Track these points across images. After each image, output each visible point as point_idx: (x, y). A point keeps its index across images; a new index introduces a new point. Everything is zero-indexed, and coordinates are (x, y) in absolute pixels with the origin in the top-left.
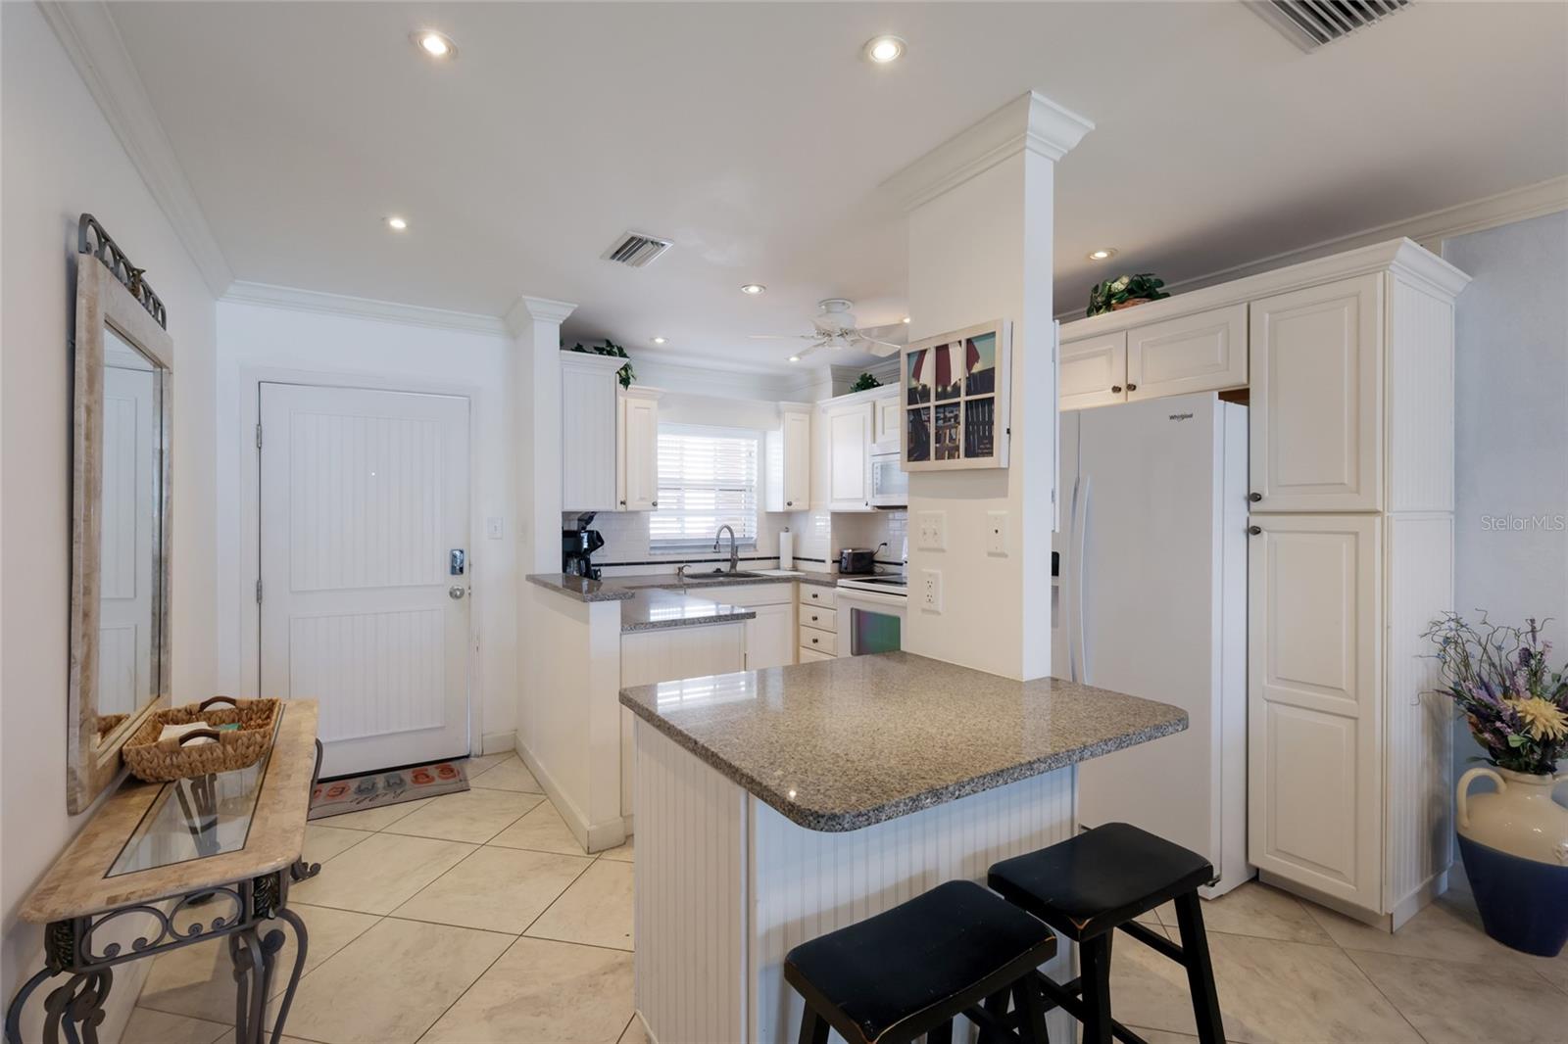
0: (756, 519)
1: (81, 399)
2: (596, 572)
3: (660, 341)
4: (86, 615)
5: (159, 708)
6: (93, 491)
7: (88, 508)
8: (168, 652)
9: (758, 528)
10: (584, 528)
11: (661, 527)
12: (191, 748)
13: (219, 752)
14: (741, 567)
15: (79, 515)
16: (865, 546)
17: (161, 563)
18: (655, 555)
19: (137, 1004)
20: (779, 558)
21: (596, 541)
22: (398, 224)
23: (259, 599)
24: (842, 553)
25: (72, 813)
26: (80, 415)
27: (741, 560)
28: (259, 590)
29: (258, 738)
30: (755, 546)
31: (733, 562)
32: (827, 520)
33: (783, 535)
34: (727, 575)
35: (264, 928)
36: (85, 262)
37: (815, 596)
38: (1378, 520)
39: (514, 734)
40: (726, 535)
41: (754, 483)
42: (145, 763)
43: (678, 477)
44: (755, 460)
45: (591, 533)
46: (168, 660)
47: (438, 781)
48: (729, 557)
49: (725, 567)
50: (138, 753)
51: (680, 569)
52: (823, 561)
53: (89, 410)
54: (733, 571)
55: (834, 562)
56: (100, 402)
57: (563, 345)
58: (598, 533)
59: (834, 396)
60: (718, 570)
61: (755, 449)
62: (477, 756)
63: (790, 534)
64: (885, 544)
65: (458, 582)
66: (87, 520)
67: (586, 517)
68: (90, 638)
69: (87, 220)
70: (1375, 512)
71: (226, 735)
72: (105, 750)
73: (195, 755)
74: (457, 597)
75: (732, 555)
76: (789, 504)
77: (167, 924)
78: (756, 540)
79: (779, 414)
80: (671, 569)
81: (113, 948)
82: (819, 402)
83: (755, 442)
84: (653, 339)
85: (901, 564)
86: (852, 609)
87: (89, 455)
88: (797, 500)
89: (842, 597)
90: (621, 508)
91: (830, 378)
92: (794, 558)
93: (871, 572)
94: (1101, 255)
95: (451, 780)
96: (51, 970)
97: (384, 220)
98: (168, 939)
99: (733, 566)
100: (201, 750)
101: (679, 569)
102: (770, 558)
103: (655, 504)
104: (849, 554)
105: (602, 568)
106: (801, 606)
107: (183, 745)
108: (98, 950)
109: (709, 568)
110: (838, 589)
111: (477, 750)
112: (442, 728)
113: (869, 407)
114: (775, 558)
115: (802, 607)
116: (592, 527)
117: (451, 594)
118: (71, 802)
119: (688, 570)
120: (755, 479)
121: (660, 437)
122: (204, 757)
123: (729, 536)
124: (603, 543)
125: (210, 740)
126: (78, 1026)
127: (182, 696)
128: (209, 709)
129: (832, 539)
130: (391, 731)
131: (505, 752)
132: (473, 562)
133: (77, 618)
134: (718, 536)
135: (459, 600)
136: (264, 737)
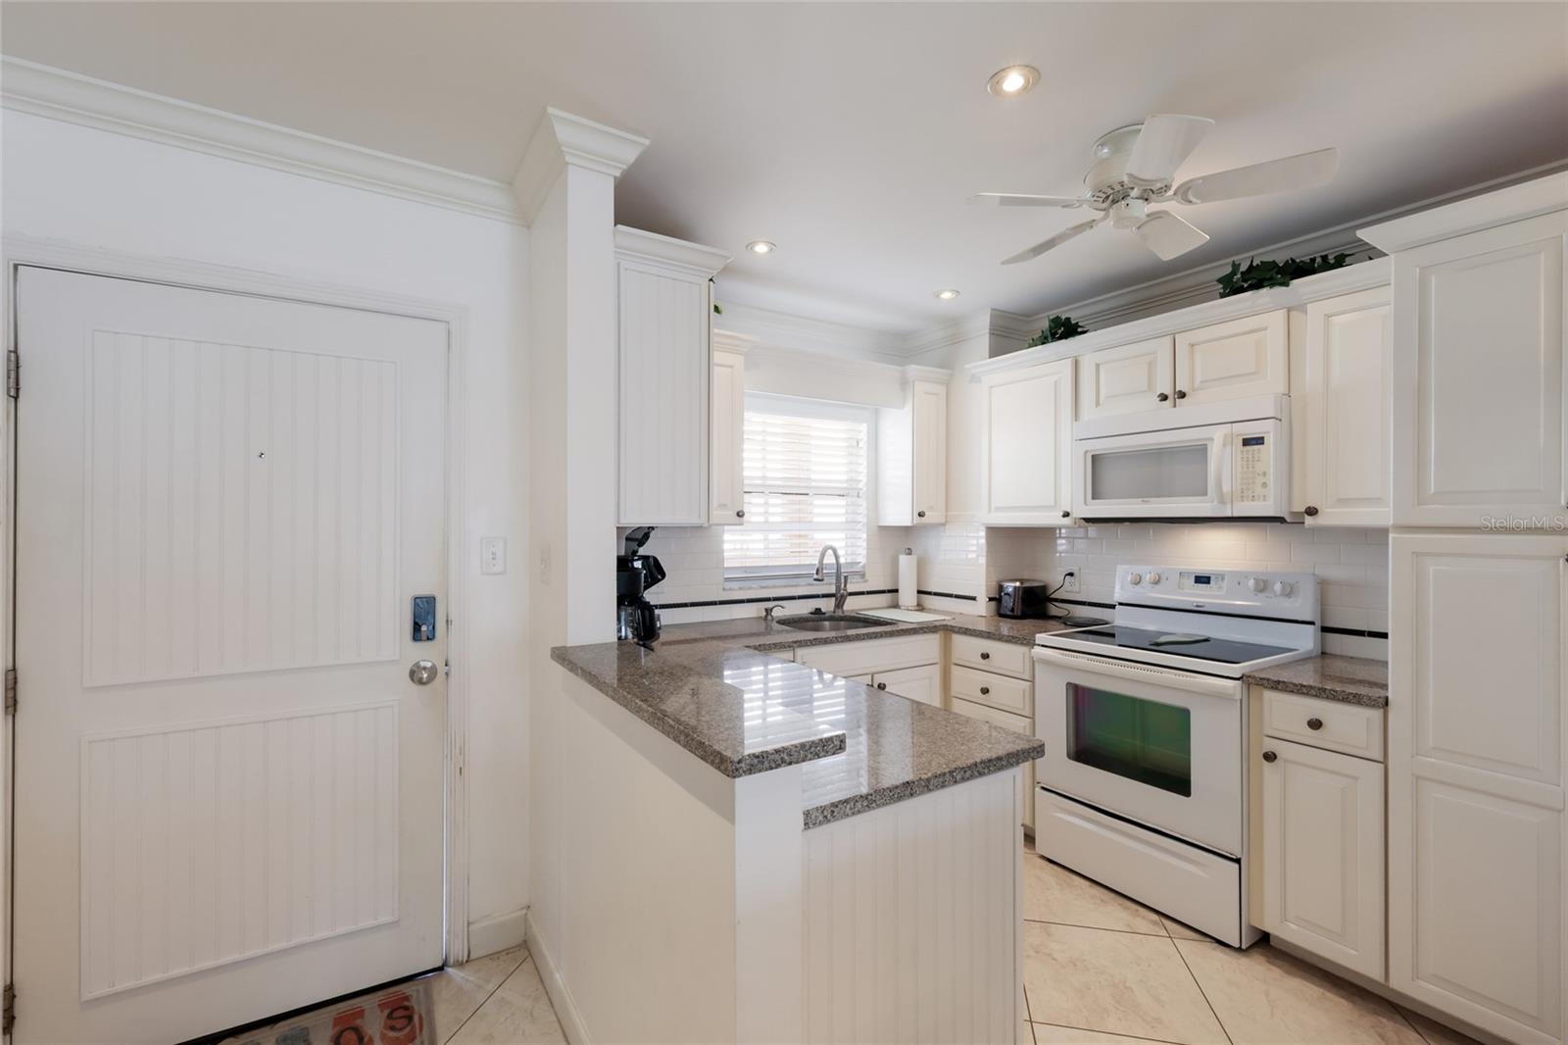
0: (865, 536)
2: (652, 618)
3: (761, 249)
9: (868, 549)
10: (635, 553)
11: (740, 549)
14: (851, 605)
16: (1035, 577)
18: (731, 589)
20: (896, 591)
21: (655, 572)
24: (1001, 588)
27: (851, 594)
30: (863, 575)
31: (840, 598)
32: (978, 538)
33: (903, 559)
34: (831, 619)
37: (985, 656)
39: (525, 918)
40: (829, 559)
41: (861, 485)
44: (863, 452)
45: (645, 558)
48: (833, 591)
49: (827, 605)
51: (768, 611)
52: (973, 599)
54: (839, 613)
55: (990, 599)
58: (655, 559)
59: (990, 357)
60: (818, 611)
61: (863, 436)
62: (460, 964)
63: (913, 559)
64: (1071, 574)
65: (425, 654)
67: (640, 536)
74: (421, 682)
75: (838, 588)
76: (921, 515)
78: (864, 567)
79: (904, 383)
80: (757, 611)
82: (967, 366)
83: (864, 427)
84: (750, 246)
85: (1113, 607)
86: (1068, 684)
88: (931, 508)
89: (1043, 662)
91: (985, 329)
92: (919, 592)
93: (1045, 615)
99: (839, 605)
101: (766, 610)
102: (883, 592)
103: (740, 514)
104: (1015, 588)
106: (954, 669)
109: (803, 608)
110: (1038, 649)
111: (459, 951)
112: (395, 924)
113: (1068, 364)
114: (889, 591)
115: (956, 671)
116: (648, 549)
117: (412, 674)
119: (777, 613)
120: (863, 478)
123: (834, 561)
124: (662, 574)
129: (988, 566)
130: (294, 942)
131: (507, 951)
132: (452, 617)
134: (820, 561)
135: (427, 689)
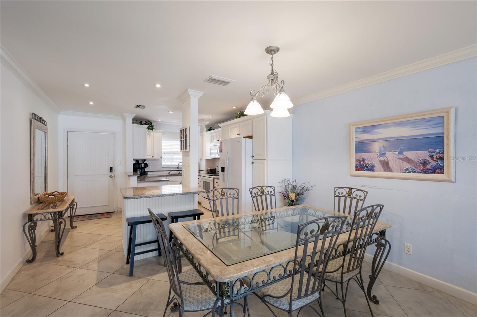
1: (32, 141)
2: (146, 173)
3: (160, 120)
4: (33, 174)
5: (45, 193)
6: (34, 155)
7: (33, 158)
8: (47, 184)
10: (143, 163)
11: (165, 163)
12: (50, 197)
13: (55, 198)
15: (32, 159)
16: (213, 167)
17: (46, 168)
18: (163, 169)
19: (41, 242)
21: (146, 165)
22: (91, 103)
23: (68, 177)
24: (208, 169)
25: (31, 204)
26: (32, 144)
28: (67, 175)
29: (61, 197)
35: (60, 220)
36: (33, 120)
38: (265, 161)
42: (42, 200)
43: (170, 151)
46: (47, 185)
47: (106, 216)
50: (41, 198)
51: (169, 172)
52: (204, 171)
53: (33, 143)
55: (206, 171)
56: (35, 141)
57: (133, 123)
59: (206, 132)
60: (179, 173)
62: (116, 212)
64: (217, 167)
65: (111, 174)
66: (33, 160)
67: (144, 160)
68: (34, 178)
69: (33, 113)
70: (265, 159)
71: (56, 196)
72: (36, 197)
73: (51, 199)
74: (111, 177)
77: (45, 217)
80: (168, 172)
81: (37, 219)
82: (203, 133)
84: (158, 120)
86: (204, 181)
87: (33, 149)
89: (202, 179)
90: (153, 158)
91: (205, 127)
92: (199, 170)
93: (215, 173)
94: (235, 107)
95: (109, 216)
96: (29, 222)
97: (88, 103)
98: (45, 219)
100: (52, 198)
103: (161, 157)
104: (210, 169)
105: (148, 172)
107: (49, 197)
108: (35, 219)
109: (177, 172)
110: (202, 177)
111: (116, 211)
112: (108, 205)
113: (211, 135)
116: (145, 162)
118: (31, 202)
119: (171, 173)
121: (162, 141)
122: (52, 199)
124: (148, 166)
125: (53, 196)
126: (32, 230)
127: (50, 191)
128: (54, 193)
129: (206, 165)
132: (116, 170)
133: (32, 175)
134: (178, 165)
135: (112, 178)
136: (62, 196)
